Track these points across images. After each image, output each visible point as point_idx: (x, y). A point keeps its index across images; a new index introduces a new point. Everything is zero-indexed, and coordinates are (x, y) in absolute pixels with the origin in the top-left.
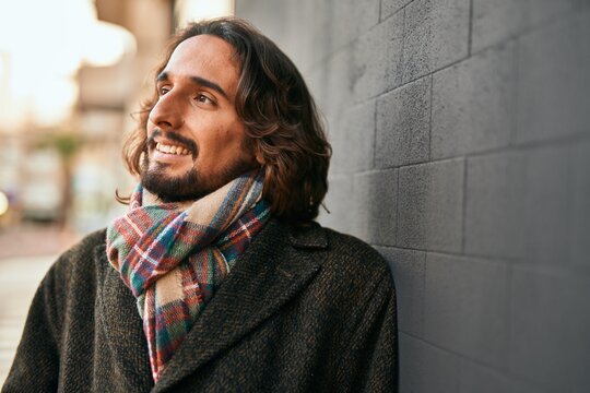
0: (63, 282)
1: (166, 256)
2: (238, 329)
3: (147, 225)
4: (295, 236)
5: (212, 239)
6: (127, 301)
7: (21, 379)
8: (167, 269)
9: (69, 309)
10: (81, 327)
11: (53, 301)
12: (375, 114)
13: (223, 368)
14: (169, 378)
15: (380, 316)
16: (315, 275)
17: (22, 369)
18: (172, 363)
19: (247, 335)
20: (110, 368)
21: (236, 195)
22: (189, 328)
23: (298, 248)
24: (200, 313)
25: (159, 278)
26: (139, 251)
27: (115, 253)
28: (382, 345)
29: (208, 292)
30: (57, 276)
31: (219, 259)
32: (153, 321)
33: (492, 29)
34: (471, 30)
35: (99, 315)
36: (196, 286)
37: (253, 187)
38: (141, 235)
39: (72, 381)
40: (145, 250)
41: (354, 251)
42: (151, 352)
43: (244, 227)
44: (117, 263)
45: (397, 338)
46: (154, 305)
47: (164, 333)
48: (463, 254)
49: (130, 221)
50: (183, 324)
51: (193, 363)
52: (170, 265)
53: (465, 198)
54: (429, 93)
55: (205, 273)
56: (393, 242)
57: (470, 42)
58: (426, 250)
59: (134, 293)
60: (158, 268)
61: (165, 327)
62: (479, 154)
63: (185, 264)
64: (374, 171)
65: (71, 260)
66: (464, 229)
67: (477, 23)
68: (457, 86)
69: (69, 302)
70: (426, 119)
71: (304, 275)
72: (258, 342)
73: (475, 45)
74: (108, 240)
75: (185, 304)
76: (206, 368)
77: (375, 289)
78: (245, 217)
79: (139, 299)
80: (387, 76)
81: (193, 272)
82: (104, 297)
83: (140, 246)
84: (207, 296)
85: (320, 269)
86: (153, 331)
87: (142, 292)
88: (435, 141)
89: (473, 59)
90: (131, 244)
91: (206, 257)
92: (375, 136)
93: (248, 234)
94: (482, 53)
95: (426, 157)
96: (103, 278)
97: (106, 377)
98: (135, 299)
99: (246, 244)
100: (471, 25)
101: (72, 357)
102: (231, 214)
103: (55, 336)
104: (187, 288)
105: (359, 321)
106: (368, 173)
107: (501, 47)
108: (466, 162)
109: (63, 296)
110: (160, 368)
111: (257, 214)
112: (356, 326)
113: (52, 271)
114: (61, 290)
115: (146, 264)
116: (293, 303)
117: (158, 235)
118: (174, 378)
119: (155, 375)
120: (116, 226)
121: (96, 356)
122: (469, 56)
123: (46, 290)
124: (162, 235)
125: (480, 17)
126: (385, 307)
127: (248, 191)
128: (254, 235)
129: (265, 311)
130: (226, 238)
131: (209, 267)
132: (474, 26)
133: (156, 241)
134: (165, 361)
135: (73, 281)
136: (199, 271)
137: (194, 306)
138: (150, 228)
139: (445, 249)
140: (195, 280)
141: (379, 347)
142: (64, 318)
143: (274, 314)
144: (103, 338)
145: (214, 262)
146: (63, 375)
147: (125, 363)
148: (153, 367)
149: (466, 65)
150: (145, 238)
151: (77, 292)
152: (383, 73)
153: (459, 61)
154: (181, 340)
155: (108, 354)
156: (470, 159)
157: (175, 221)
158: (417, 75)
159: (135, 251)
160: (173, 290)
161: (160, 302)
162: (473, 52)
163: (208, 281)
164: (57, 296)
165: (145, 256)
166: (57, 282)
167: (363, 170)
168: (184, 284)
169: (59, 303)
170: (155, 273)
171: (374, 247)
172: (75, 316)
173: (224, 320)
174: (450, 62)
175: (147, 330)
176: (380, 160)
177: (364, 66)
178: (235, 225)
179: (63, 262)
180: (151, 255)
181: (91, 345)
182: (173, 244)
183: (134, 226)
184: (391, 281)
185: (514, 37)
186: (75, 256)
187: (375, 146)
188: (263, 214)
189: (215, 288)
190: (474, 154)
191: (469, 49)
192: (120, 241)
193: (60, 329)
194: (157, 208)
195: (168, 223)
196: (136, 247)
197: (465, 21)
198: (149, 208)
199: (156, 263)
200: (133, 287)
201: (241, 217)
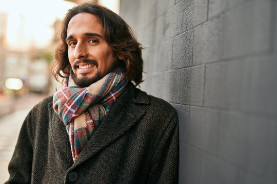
0: (35, 118)
1: (78, 108)
2: (110, 139)
3: (70, 95)
4: (135, 98)
5: (99, 100)
6: (62, 127)
7: (17, 160)
8: (79, 113)
9: (37, 130)
10: (43, 138)
11: (31, 127)
12: (173, 45)
13: (103, 156)
14: (80, 160)
15: (172, 133)
16: (143, 116)
17: (17, 156)
18: (81, 154)
19: (114, 142)
20: (54, 156)
21: (109, 81)
22: (89, 139)
23: (136, 104)
24: (93, 133)
25: (75, 117)
26: (67, 106)
27: (57, 107)
28: (172, 147)
29: (97, 123)
30: (32, 116)
31: (102, 109)
32: (73, 136)
33: (216, 9)
34: (208, 9)
35: (50, 133)
36: (91, 121)
37: (116, 77)
38: (68, 99)
39: (38, 161)
40: (69, 106)
41: (161, 105)
42: (72, 149)
43: (113, 95)
44: (57, 111)
45: (179, 144)
46: (73, 129)
47: (78, 141)
48: (203, 107)
49: (63, 93)
50: (86, 137)
51: (90, 154)
52: (80, 112)
53: (205, 82)
54: (192, 36)
55: (96, 115)
56: (178, 102)
57: (208, 14)
58: (190, 105)
59: (65, 124)
60: (75, 114)
61: (78, 138)
62: (210, 63)
63: (87, 111)
64: (172, 70)
65: (38, 109)
66: (204, 95)
67: (211, 6)
68: (203, 33)
69: (38, 127)
70: (191, 47)
71: (139, 116)
72: (118, 145)
73: (209, 16)
74: (54, 101)
75: (87, 129)
76: (96, 156)
77: (170, 122)
78: (113, 90)
79: (67, 127)
80: (177, 28)
81: (90, 115)
82: (52, 126)
83: (67, 104)
84: (96, 125)
85: (146, 113)
86: (73, 140)
87: (68, 123)
88: (194, 57)
89: (209, 22)
90: (63, 103)
91: (96, 109)
92: (172, 55)
93: (114, 98)
94: (212, 20)
95: (191, 65)
96: (52, 117)
97: (53, 160)
98: (65, 127)
99: (114, 103)
100: (208, 6)
101: (38, 150)
102: (107, 90)
103: (31, 141)
104: (88, 122)
105: (162, 136)
106: (169, 71)
107: (218, 17)
108: (205, 66)
109: (35, 124)
110: (76, 156)
111: (119, 89)
112: (161, 138)
113: (30, 114)
114: (34, 122)
115: (70, 112)
116: (134, 128)
117: (75, 99)
118: (82, 160)
119: (74, 159)
120: (57, 95)
121: (49, 151)
122: (207, 20)
123: (28, 121)
124: (76, 99)
125: (212, 3)
126: (174, 130)
127: (114, 79)
128: (117, 98)
129: (121, 132)
130: (105, 100)
131: (98, 113)
132: (209, 7)
133: (74, 102)
134: (78, 153)
135: (39, 118)
136: (93, 114)
137: (91, 129)
138: (72, 96)
139: (197, 104)
140: (91, 118)
141: (171, 147)
142: (35, 134)
143: (125, 133)
144: (52, 143)
145: (100, 110)
146: (34, 159)
147: (61, 154)
148: (73, 156)
149: (206, 24)
150: (70, 100)
151: (41, 123)
152: (176, 27)
153: (203, 23)
154: (85, 144)
155: (54, 150)
156: (207, 65)
157: (82, 93)
158: (188, 29)
159: (65, 106)
160: (82, 123)
161: (76, 128)
162: (209, 18)
163: (97, 119)
164: (32, 124)
165: (69, 108)
166: (32, 118)
167: (167, 70)
168: (86, 120)
169: (33, 127)
170: (74, 115)
172: (40, 133)
173: (104, 135)
174: (200, 23)
175: (71, 140)
176: (174, 65)
177: (169, 24)
178: (109, 94)
179: (35, 109)
180: (72, 108)
181: (47, 146)
182: (81, 103)
183: (65, 95)
184: (177, 118)
186: (40, 107)
187: (172, 59)
188: (121, 89)
189: (100, 122)
190: (207, 63)
191: (207, 17)
192: (59, 101)
193: (33, 138)
194: (75, 87)
195: (79, 94)
196: (65, 104)
197: (206, 5)
198: (72, 87)
199: (74, 111)
200: (64, 122)
201: (111, 91)
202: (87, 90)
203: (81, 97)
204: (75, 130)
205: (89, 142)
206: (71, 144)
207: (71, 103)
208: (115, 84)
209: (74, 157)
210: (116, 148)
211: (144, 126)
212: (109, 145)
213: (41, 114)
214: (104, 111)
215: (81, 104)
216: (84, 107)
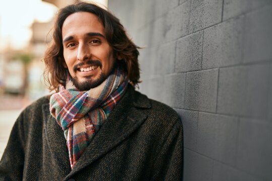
0: (27, 120)
1: (78, 113)
2: (111, 145)
3: (69, 98)
4: (136, 102)
5: (99, 104)
6: (59, 131)
9: (30, 132)
10: (36, 141)
11: (22, 129)
12: (176, 48)
13: (103, 163)
14: (79, 167)
15: (175, 139)
16: (145, 120)
17: (7, 159)
18: (80, 160)
19: (115, 148)
22: (88, 144)
23: (138, 108)
24: (93, 138)
25: (75, 122)
26: (66, 110)
27: (54, 110)
28: (176, 153)
29: (97, 128)
30: (24, 117)
31: (102, 113)
32: (71, 142)
33: (233, 9)
34: (223, 9)
35: (45, 137)
36: (91, 126)
37: (116, 79)
38: (67, 102)
39: (31, 166)
40: (68, 110)
41: (163, 109)
42: (70, 156)
43: (113, 99)
44: (54, 114)
45: (183, 150)
46: (72, 134)
47: (77, 147)
48: (216, 113)
49: (61, 96)
50: (86, 143)
51: (90, 160)
52: (80, 116)
53: (218, 87)
54: (202, 38)
55: (96, 120)
56: (183, 107)
57: (222, 15)
58: (198, 111)
59: (63, 129)
60: (75, 118)
61: (77, 144)
62: (226, 67)
63: (87, 116)
64: (175, 74)
66: (217, 102)
67: (226, 6)
68: (216, 35)
69: (31, 129)
70: (200, 50)
71: (140, 120)
72: (119, 151)
73: (224, 16)
74: (50, 103)
75: (86, 134)
76: (96, 163)
77: (173, 127)
78: (113, 94)
79: (65, 132)
80: (182, 30)
81: (90, 119)
83: (66, 108)
84: (96, 130)
85: (147, 118)
86: (71, 146)
87: (66, 128)
88: (204, 61)
89: (224, 23)
90: (61, 106)
91: (96, 113)
92: (175, 58)
93: (115, 101)
94: (228, 21)
95: (200, 68)
98: (63, 131)
99: (114, 106)
100: (223, 7)
101: (32, 154)
102: (108, 93)
104: (88, 127)
105: (165, 141)
106: (171, 74)
107: (237, 18)
108: (219, 70)
109: (27, 127)
110: (74, 163)
111: (119, 92)
112: (163, 144)
113: (22, 115)
114: (26, 124)
115: (68, 116)
117: (74, 102)
118: (81, 167)
119: (72, 166)
120: (55, 98)
121: (44, 156)
122: (222, 22)
123: (19, 123)
124: (76, 103)
125: (227, 4)
126: (177, 135)
127: (114, 81)
128: (118, 102)
129: (122, 137)
130: (105, 104)
131: (98, 117)
132: (224, 8)
133: (73, 106)
134: (77, 159)
135: (32, 120)
136: (93, 119)
137: (91, 135)
138: (71, 99)
139: (207, 111)
140: (91, 123)
141: (174, 153)
142: (27, 137)
143: (127, 138)
144: (47, 147)
145: (100, 114)
147: (58, 159)
148: (71, 162)
149: (220, 26)
150: (69, 104)
151: (34, 125)
152: (180, 29)
153: (217, 24)
154: (84, 150)
155: (49, 155)
156: (221, 69)
157: (82, 96)
158: (196, 30)
159: (63, 110)
160: (81, 128)
162: (223, 20)
163: (97, 123)
164: (25, 127)
165: (68, 112)
166: (24, 120)
167: (169, 73)
168: (86, 125)
170: (73, 120)
171: (174, 109)
172: (33, 136)
173: (104, 141)
174: (212, 24)
175: (69, 146)
176: (177, 69)
177: (171, 25)
178: (109, 98)
179: (27, 110)
180: (71, 112)
181: (41, 150)
182: (82, 107)
183: (63, 98)
185: (244, 13)
187: (175, 62)
188: (121, 92)
189: (100, 126)
190: (222, 67)
192: (56, 105)
193: (25, 141)
194: (74, 90)
195: (79, 97)
196: (64, 108)
197: (220, 6)
198: (71, 90)
199: (74, 116)
200: (62, 126)
201: (111, 94)
202: (87, 94)
203: (81, 101)
204: (74, 135)
205: (89, 148)
206: (69, 149)
207: (71, 106)
208: (116, 86)
209: (72, 164)
210: (117, 154)
211: (145, 131)
212: (110, 151)
213: (34, 115)
214: (105, 116)
215: (81, 109)
216: (83, 112)
